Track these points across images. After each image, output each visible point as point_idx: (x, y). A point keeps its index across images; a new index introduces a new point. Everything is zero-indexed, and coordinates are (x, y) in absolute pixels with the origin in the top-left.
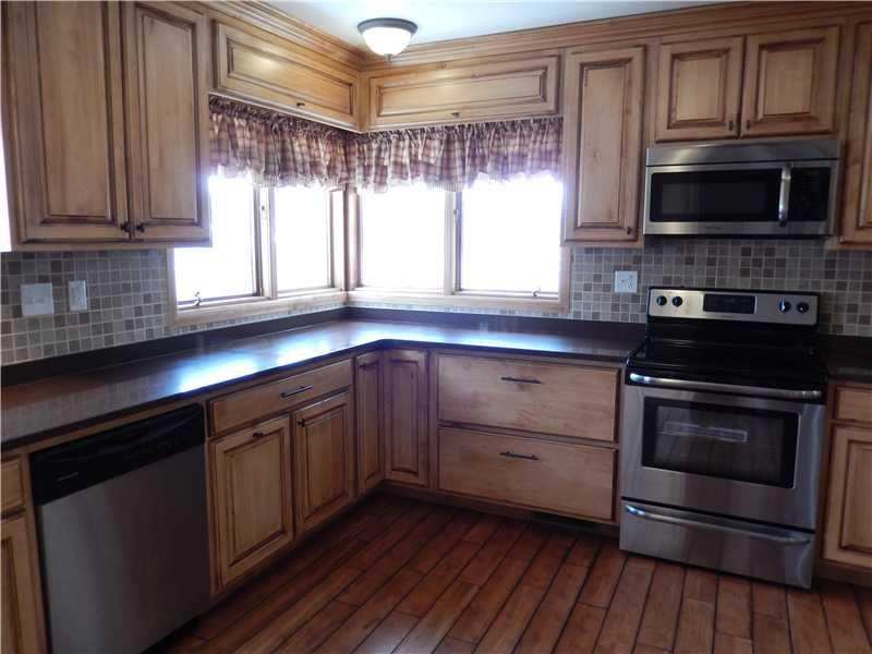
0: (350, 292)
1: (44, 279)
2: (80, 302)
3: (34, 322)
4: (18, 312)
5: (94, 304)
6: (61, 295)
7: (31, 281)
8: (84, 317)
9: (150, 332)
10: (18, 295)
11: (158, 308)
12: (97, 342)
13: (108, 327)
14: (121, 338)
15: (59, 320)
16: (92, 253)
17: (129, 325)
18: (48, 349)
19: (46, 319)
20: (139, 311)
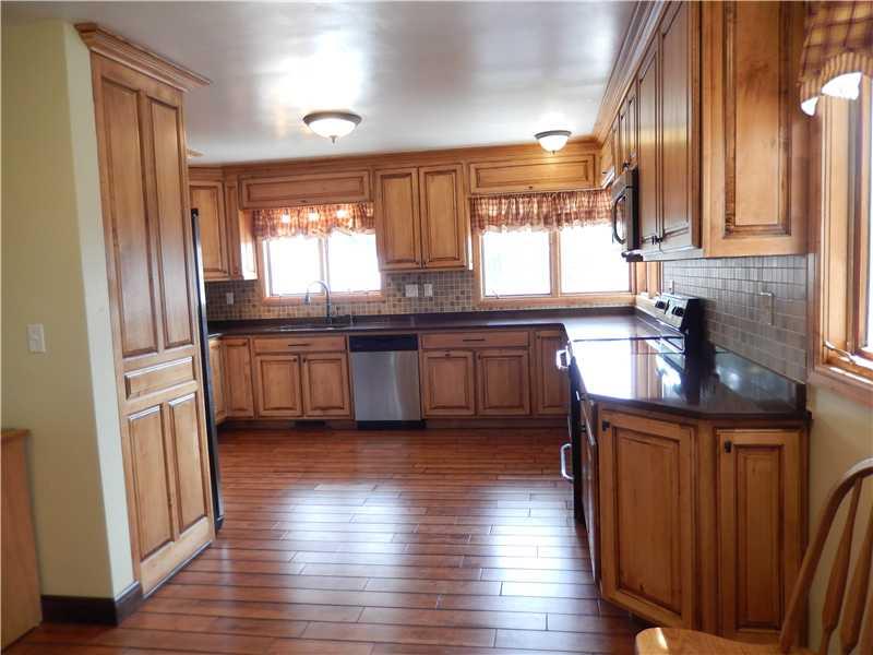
0: (638, 297)
1: (414, 283)
2: (429, 291)
3: (410, 299)
4: (404, 295)
5: (435, 293)
6: (421, 290)
7: (409, 283)
8: (431, 299)
9: (464, 308)
10: (404, 289)
11: (468, 298)
12: (437, 310)
13: (442, 304)
14: (448, 309)
15: (420, 299)
16: (435, 272)
17: (452, 304)
18: (415, 310)
19: (415, 298)
20: (458, 298)
